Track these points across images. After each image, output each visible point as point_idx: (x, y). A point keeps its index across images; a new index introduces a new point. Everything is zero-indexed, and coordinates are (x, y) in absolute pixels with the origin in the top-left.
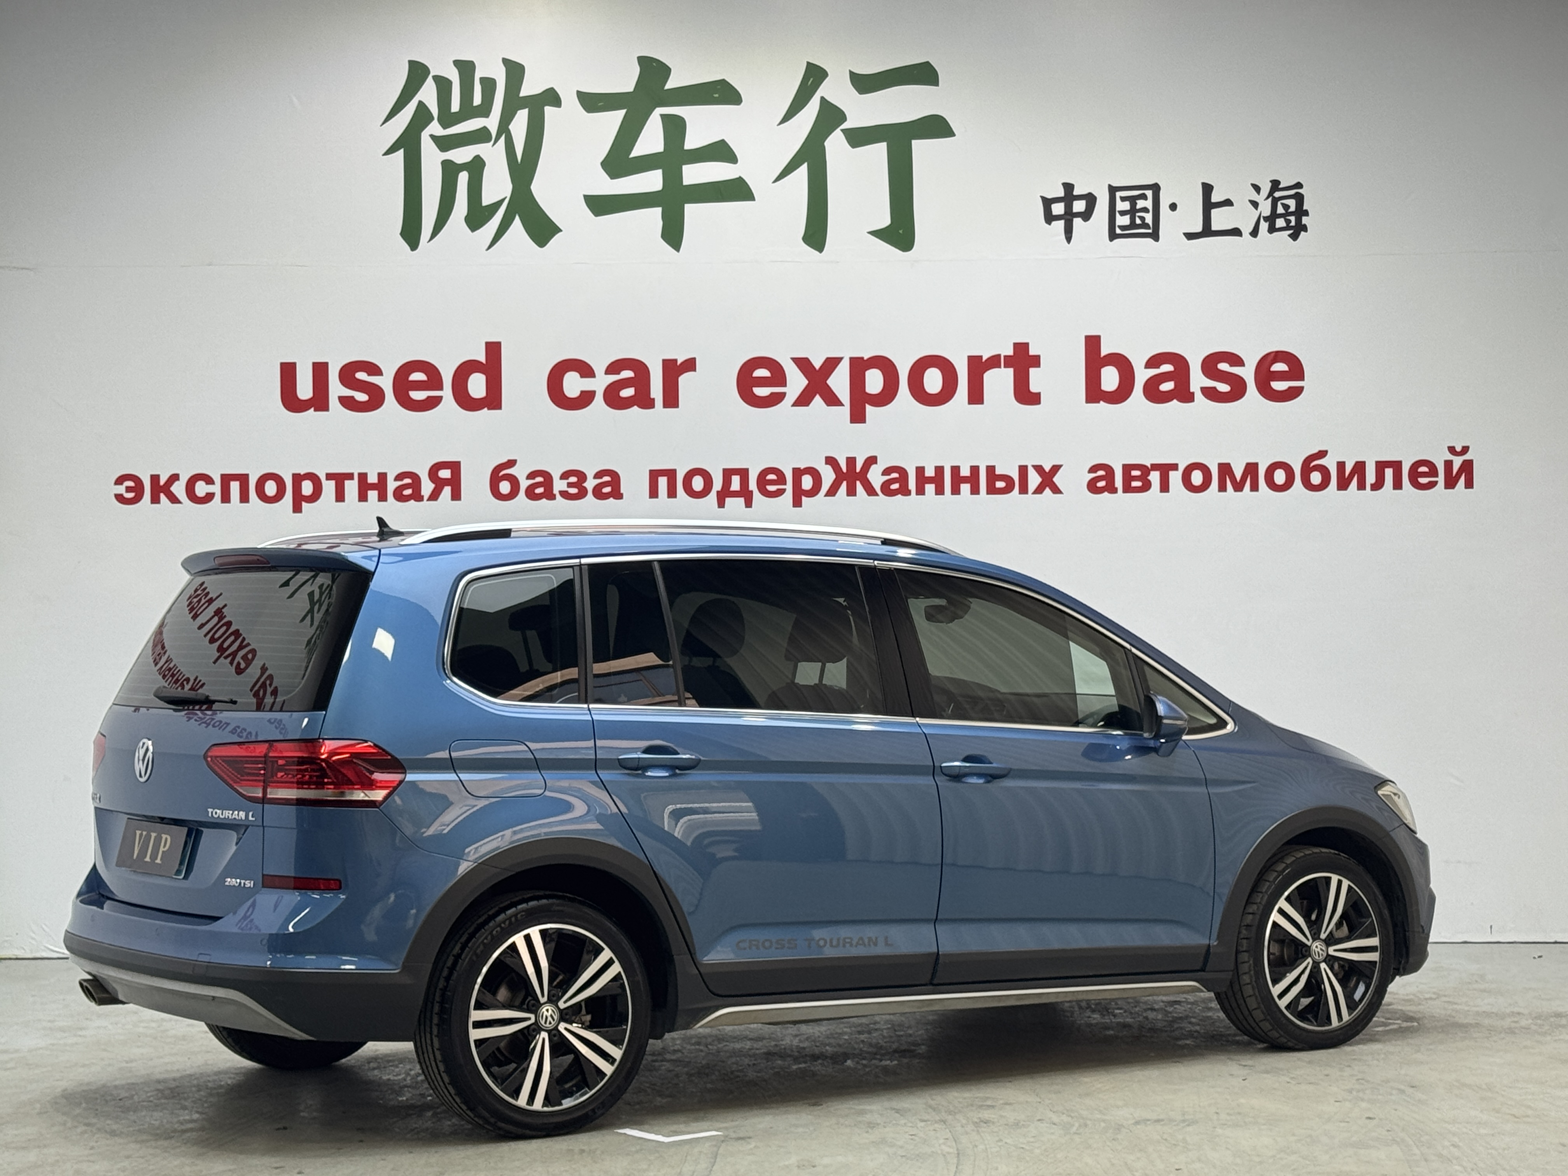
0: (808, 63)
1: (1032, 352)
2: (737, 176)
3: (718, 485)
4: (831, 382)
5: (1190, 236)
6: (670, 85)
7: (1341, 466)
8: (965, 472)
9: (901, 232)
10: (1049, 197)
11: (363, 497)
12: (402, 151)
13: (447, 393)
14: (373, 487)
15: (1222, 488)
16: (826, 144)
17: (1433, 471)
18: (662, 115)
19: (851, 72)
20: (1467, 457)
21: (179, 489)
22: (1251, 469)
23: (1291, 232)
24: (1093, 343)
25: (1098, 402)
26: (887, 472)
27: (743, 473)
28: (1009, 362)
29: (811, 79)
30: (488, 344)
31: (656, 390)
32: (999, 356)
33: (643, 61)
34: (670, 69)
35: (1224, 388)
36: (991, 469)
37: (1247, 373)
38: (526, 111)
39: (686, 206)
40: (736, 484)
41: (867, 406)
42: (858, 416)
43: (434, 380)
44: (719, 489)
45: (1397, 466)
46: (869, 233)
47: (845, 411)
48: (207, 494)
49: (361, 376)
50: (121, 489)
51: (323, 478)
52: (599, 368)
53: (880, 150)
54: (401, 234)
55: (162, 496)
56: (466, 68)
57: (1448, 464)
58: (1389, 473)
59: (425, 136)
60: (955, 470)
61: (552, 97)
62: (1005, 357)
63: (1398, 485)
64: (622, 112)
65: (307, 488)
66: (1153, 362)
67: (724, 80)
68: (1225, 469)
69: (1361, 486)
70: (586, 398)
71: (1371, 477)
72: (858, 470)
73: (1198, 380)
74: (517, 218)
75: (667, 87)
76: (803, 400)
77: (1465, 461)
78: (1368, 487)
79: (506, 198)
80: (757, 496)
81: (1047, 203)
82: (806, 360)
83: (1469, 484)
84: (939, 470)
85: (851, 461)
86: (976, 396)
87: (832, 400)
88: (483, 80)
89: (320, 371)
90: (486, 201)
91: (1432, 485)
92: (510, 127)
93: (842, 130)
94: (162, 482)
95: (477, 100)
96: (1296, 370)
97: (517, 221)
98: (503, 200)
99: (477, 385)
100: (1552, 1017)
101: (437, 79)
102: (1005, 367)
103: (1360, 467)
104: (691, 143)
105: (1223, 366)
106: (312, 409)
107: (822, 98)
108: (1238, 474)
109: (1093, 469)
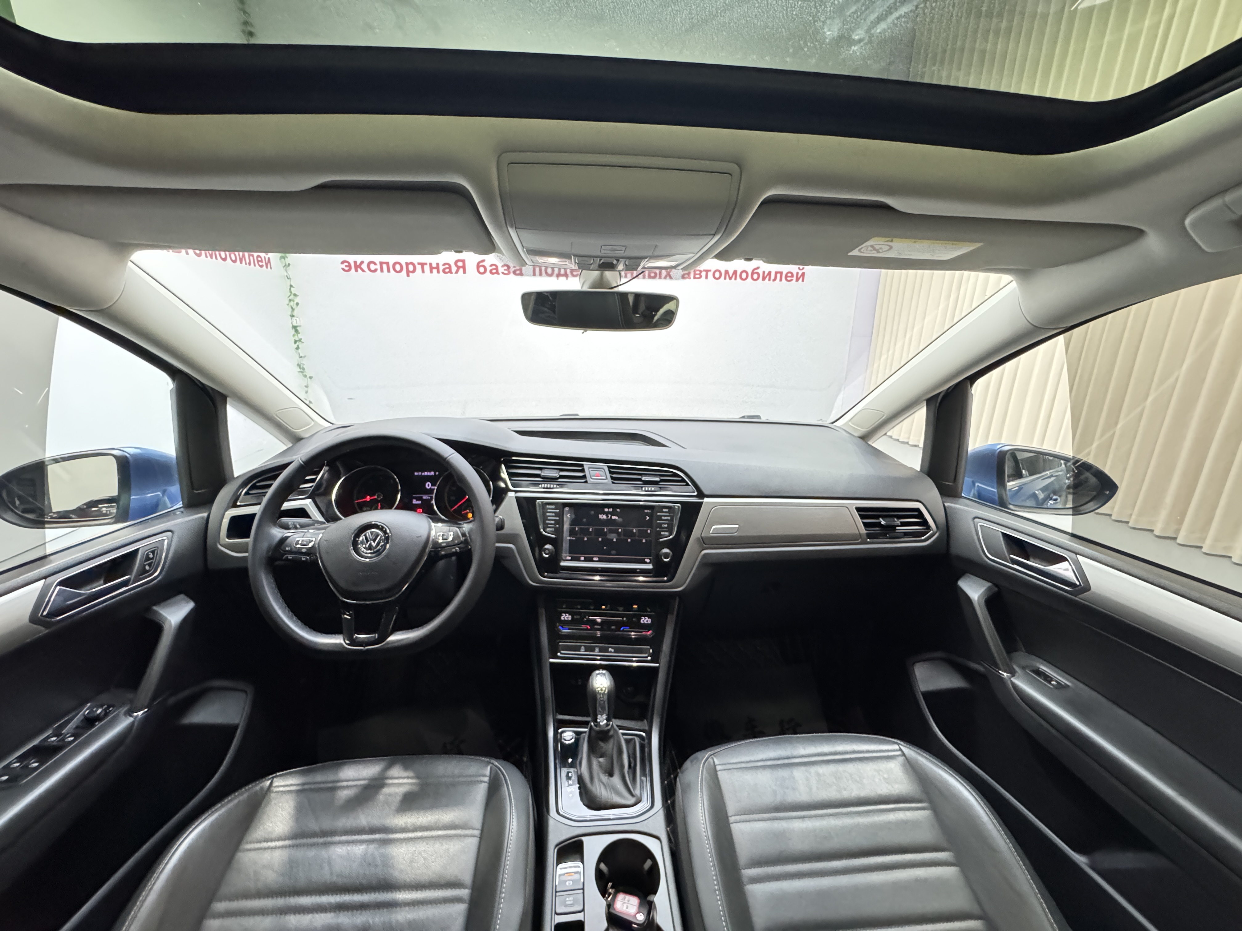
7: (764, 272)
11: (431, 272)
15: (725, 278)
17: (792, 276)
21: (364, 266)
22: (735, 272)
57: (797, 273)
58: (779, 275)
63: (781, 280)
65: (411, 268)
68: (727, 272)
69: (769, 280)
71: (773, 277)
83: (803, 281)
91: (791, 280)
108: (731, 273)
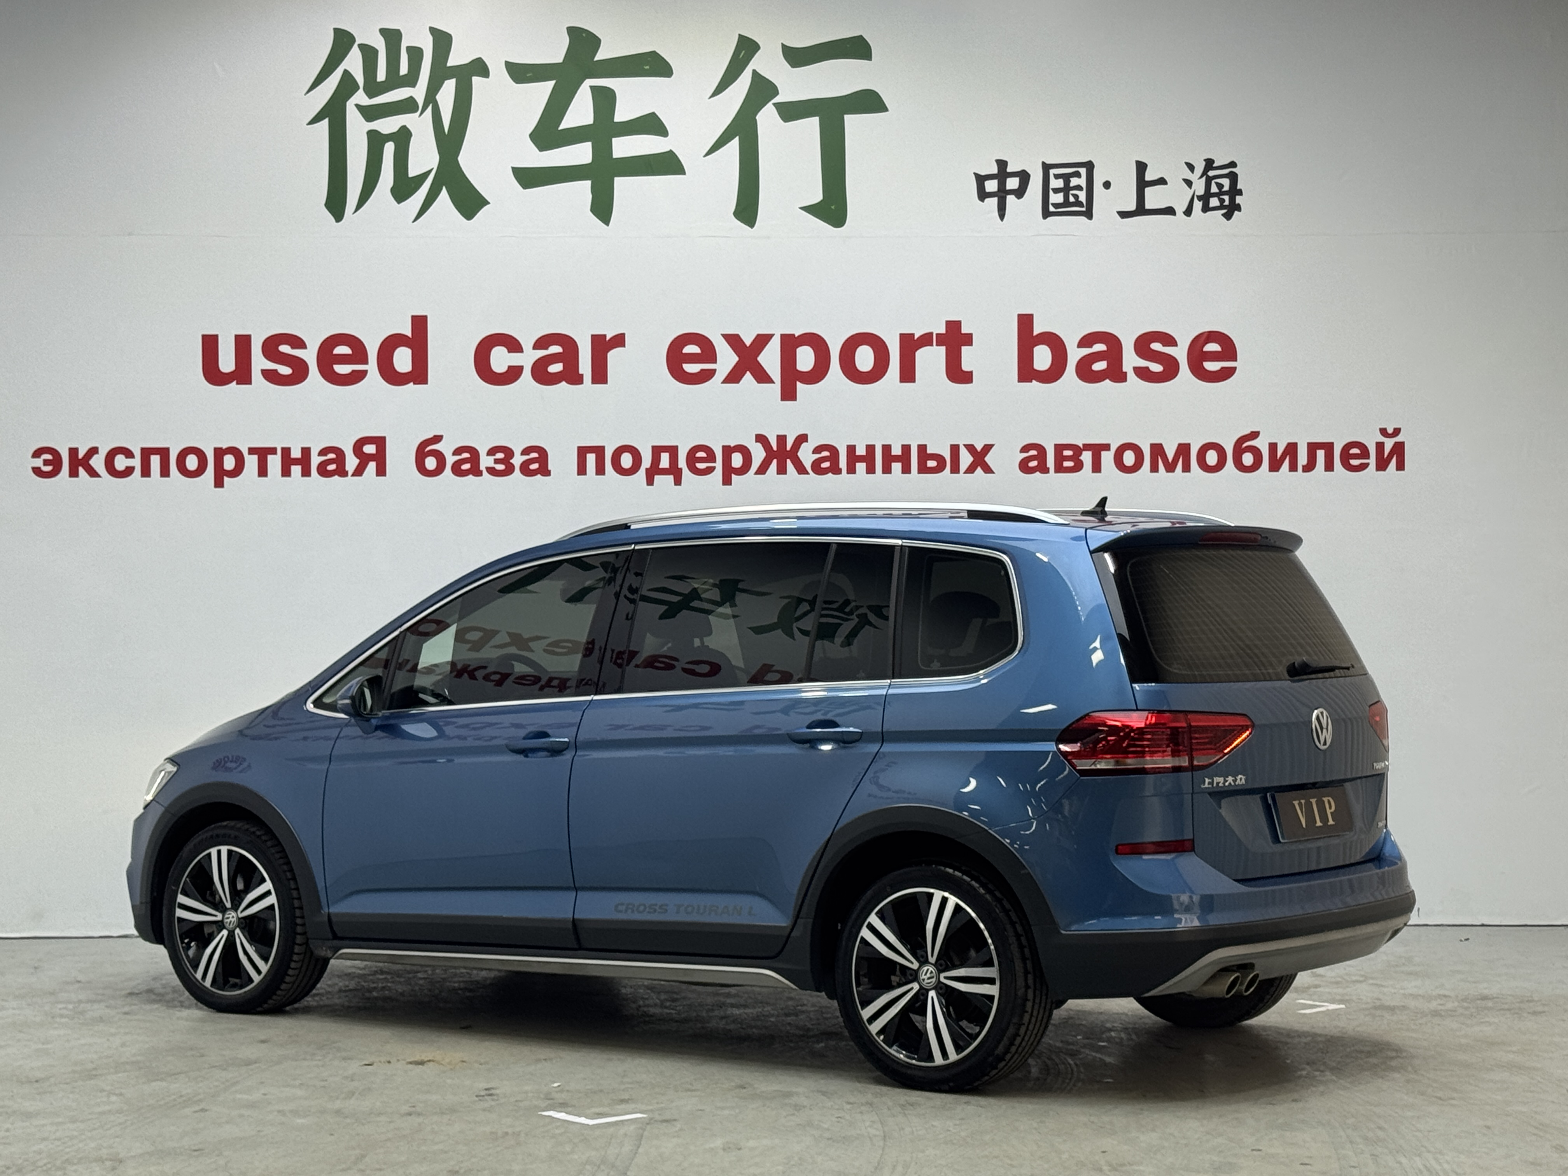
0: (740, 35)
1: (965, 330)
2: (667, 150)
3: (647, 462)
4: (761, 359)
5: (1124, 215)
6: (600, 56)
7: (1273, 447)
8: (896, 451)
9: (833, 207)
10: (983, 173)
11: (286, 472)
12: (327, 120)
13: (372, 366)
14: (296, 462)
15: (1154, 469)
16: (757, 118)
17: (1365, 453)
18: (591, 87)
19: (783, 45)
20: (1398, 439)
21: (98, 462)
22: (1183, 450)
23: (1224, 211)
24: (1025, 322)
25: (1031, 382)
26: (817, 450)
27: (673, 451)
28: (941, 340)
29: (743, 52)
30: (414, 318)
31: (585, 366)
32: (932, 334)
33: (572, 31)
34: (600, 40)
35: (1156, 368)
36: (922, 448)
37: (1180, 353)
38: (454, 80)
39: (617, 180)
40: (665, 461)
41: (799, 384)
42: (789, 394)
43: (359, 353)
44: (648, 466)
45: (1328, 447)
46: (801, 208)
47: (776, 388)
48: (127, 468)
49: (285, 349)
50: (38, 462)
51: (245, 452)
52: (527, 343)
53: (813, 123)
54: (326, 205)
55: (81, 470)
56: (392, 37)
57: (1380, 446)
58: (1321, 454)
59: (350, 105)
60: (887, 449)
61: (479, 68)
62: (937, 334)
63: (1329, 467)
64: (551, 84)
65: (229, 462)
66: (1086, 341)
67: (654, 52)
68: (1157, 450)
69: (1293, 468)
70: (513, 374)
71: (1302, 459)
72: (788, 448)
73: (1131, 360)
74: (444, 188)
75: (596, 59)
76: (734, 377)
77: (1396, 443)
78: (1300, 468)
79: (432, 169)
80: (686, 473)
81: (981, 180)
82: (737, 337)
83: (1400, 466)
84: (871, 449)
85: (782, 439)
86: (908, 374)
87: (762, 377)
88: (409, 49)
89: (243, 343)
90: (412, 173)
91: (1363, 467)
92: (438, 97)
93: (774, 104)
94: (81, 455)
95: (404, 69)
96: (1229, 350)
97: (444, 193)
98: (429, 172)
99: (403, 360)
100: (1478, 999)
101: (362, 47)
102: (937, 345)
103: (1292, 449)
104: (622, 115)
105: (1156, 346)
106: (235, 382)
107: (754, 72)
108: (1170, 454)
109: (1025, 449)
